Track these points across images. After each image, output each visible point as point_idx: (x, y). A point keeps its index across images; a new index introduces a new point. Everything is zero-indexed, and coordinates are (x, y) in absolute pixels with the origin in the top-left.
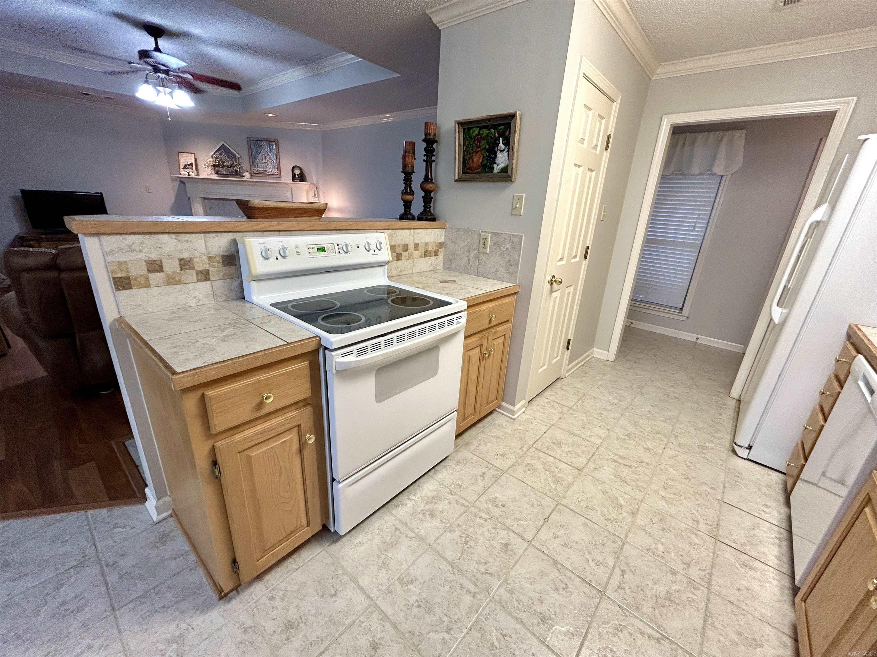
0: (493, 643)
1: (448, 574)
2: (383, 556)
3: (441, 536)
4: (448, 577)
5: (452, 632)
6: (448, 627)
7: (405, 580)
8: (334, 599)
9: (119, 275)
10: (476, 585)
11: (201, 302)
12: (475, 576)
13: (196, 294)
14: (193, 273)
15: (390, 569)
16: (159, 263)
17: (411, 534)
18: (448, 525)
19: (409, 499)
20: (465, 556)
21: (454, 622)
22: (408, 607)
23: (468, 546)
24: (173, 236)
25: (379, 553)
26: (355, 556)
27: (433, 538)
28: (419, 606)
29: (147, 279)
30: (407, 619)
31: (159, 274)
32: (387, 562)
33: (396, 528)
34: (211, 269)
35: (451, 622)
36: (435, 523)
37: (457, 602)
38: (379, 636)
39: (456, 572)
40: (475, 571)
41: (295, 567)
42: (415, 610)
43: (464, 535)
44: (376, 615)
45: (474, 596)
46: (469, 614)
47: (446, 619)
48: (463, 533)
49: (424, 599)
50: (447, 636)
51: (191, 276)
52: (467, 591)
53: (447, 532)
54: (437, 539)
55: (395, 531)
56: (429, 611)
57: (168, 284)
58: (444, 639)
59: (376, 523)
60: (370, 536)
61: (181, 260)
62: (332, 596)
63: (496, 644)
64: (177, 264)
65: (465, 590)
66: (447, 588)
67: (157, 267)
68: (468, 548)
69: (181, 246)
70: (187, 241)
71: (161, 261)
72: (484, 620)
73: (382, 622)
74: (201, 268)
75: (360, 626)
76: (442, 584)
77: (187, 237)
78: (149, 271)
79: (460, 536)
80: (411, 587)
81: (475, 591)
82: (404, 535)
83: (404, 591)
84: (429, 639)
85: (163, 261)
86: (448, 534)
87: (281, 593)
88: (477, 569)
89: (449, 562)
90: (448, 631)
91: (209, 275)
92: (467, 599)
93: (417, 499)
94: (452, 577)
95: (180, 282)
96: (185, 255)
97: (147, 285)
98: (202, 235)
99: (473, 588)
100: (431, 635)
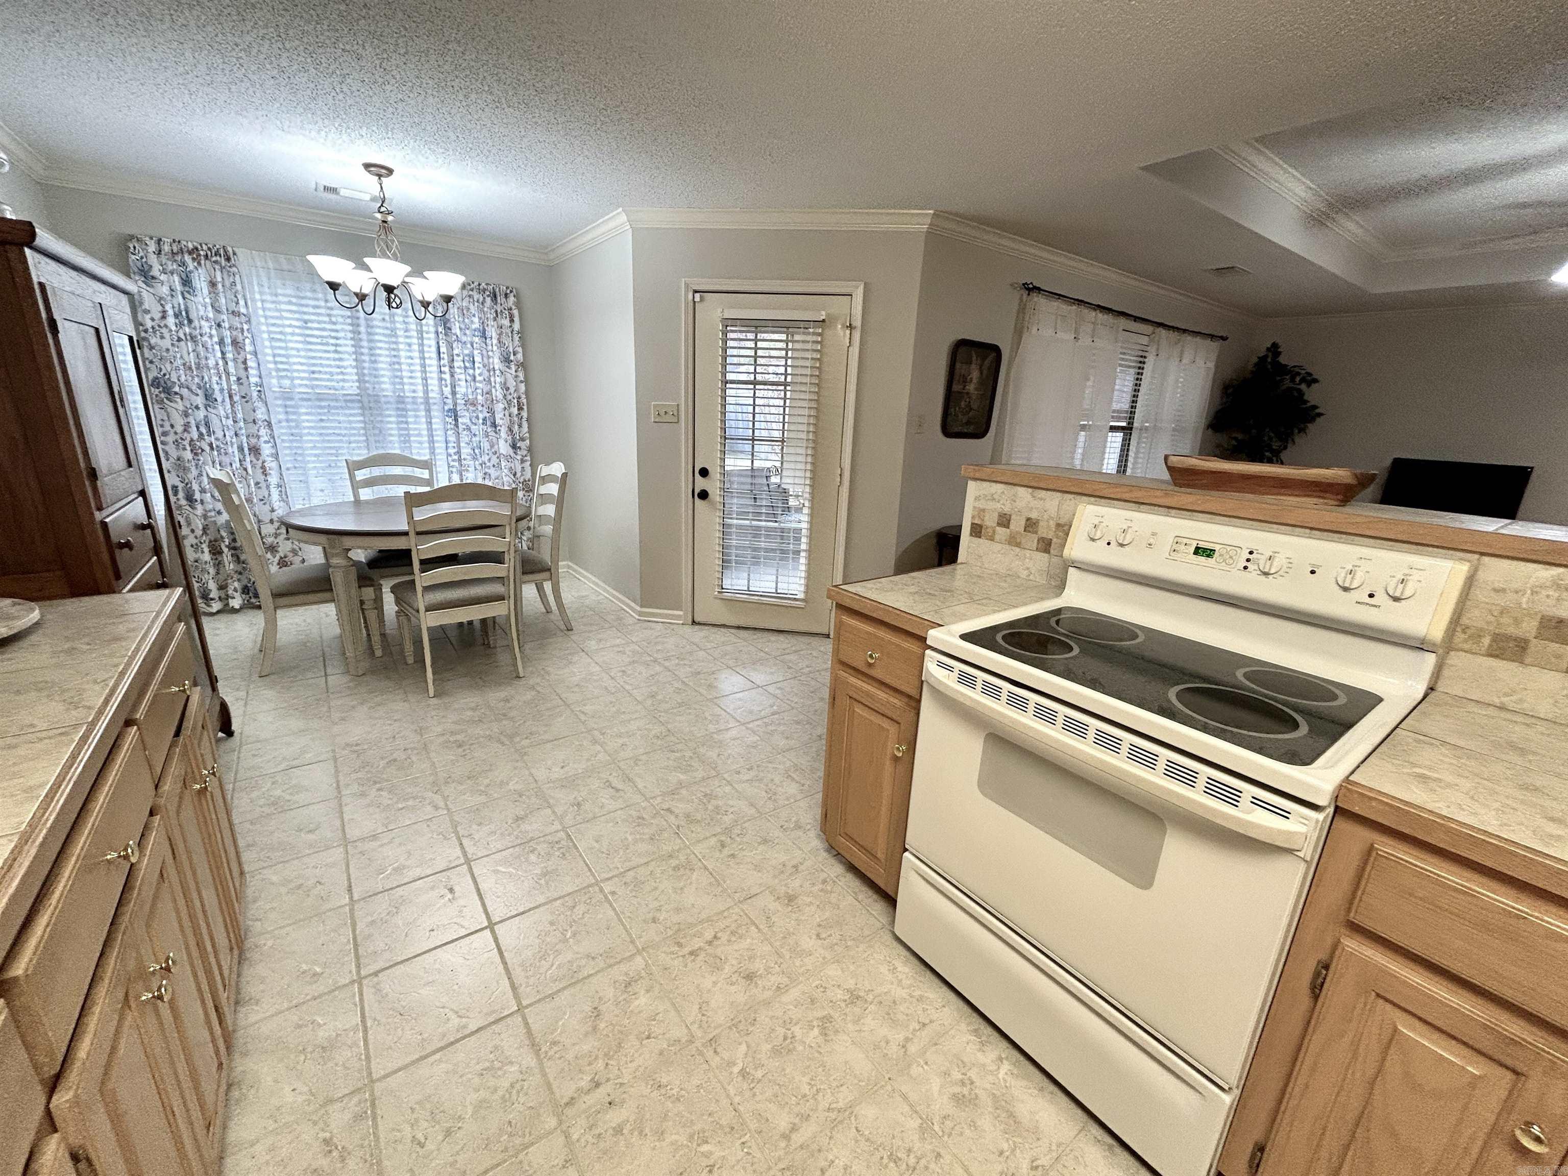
0: (707, 1142)
1: (829, 1098)
2: (870, 997)
3: (911, 1106)
4: (824, 1096)
5: (740, 1078)
6: (748, 1074)
7: (828, 1025)
8: (814, 937)
9: (976, 522)
10: (801, 1147)
11: (1031, 577)
12: (819, 1151)
13: (1030, 565)
14: (1035, 538)
15: (847, 1005)
16: (1008, 517)
17: (913, 1049)
18: (936, 1128)
19: (1000, 1059)
20: (863, 1144)
21: (752, 1086)
22: (787, 1023)
23: (885, 1161)
24: (1030, 490)
25: (876, 992)
26: (872, 962)
27: (904, 1089)
28: (785, 1039)
29: (994, 531)
30: (772, 1017)
31: (1004, 529)
32: (858, 1002)
33: (924, 1025)
34: (1055, 540)
35: (753, 1081)
36: (941, 1104)
37: (779, 1098)
38: (759, 982)
39: (833, 1115)
40: (831, 1157)
41: (860, 897)
42: (781, 1031)
43: (912, 1161)
44: (785, 980)
45: (786, 1137)
46: (759, 1116)
47: (759, 1074)
48: (919, 1159)
49: (794, 1047)
50: (736, 1070)
51: (1031, 541)
52: (794, 1124)
53: (920, 1121)
54: (905, 1097)
55: (919, 1023)
56: (776, 1052)
57: (1010, 543)
58: (734, 1064)
59: (936, 994)
60: (907, 982)
61: (1028, 519)
62: (818, 935)
63: (705, 1148)
64: (1023, 522)
65: (797, 1121)
66: (805, 1089)
67: (1006, 523)
68: (882, 1158)
69: (1034, 503)
70: (1041, 499)
71: (1010, 516)
72: (743, 1140)
73: (774, 987)
74: (1044, 535)
75: (776, 963)
76: (813, 1083)
77: (1043, 494)
78: (999, 524)
79: (909, 1151)
80: (816, 1031)
81: (792, 1142)
82: (911, 1036)
83: (812, 1021)
84: (740, 1044)
85: (1013, 517)
86: (915, 1123)
87: (829, 888)
88: (833, 1162)
89: (851, 1106)
90: (743, 1073)
91: (1050, 545)
92: (783, 1122)
93: (1000, 1076)
94: (824, 1104)
95: (1018, 545)
96: (1034, 515)
97: (992, 539)
98: (1059, 494)
99: (798, 1138)
100: (743, 1048)
